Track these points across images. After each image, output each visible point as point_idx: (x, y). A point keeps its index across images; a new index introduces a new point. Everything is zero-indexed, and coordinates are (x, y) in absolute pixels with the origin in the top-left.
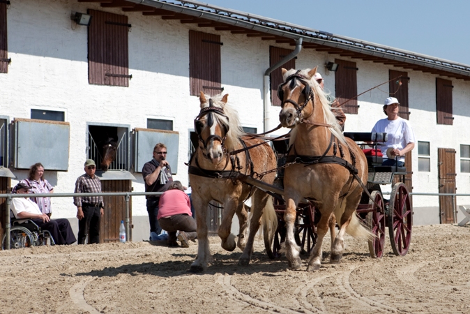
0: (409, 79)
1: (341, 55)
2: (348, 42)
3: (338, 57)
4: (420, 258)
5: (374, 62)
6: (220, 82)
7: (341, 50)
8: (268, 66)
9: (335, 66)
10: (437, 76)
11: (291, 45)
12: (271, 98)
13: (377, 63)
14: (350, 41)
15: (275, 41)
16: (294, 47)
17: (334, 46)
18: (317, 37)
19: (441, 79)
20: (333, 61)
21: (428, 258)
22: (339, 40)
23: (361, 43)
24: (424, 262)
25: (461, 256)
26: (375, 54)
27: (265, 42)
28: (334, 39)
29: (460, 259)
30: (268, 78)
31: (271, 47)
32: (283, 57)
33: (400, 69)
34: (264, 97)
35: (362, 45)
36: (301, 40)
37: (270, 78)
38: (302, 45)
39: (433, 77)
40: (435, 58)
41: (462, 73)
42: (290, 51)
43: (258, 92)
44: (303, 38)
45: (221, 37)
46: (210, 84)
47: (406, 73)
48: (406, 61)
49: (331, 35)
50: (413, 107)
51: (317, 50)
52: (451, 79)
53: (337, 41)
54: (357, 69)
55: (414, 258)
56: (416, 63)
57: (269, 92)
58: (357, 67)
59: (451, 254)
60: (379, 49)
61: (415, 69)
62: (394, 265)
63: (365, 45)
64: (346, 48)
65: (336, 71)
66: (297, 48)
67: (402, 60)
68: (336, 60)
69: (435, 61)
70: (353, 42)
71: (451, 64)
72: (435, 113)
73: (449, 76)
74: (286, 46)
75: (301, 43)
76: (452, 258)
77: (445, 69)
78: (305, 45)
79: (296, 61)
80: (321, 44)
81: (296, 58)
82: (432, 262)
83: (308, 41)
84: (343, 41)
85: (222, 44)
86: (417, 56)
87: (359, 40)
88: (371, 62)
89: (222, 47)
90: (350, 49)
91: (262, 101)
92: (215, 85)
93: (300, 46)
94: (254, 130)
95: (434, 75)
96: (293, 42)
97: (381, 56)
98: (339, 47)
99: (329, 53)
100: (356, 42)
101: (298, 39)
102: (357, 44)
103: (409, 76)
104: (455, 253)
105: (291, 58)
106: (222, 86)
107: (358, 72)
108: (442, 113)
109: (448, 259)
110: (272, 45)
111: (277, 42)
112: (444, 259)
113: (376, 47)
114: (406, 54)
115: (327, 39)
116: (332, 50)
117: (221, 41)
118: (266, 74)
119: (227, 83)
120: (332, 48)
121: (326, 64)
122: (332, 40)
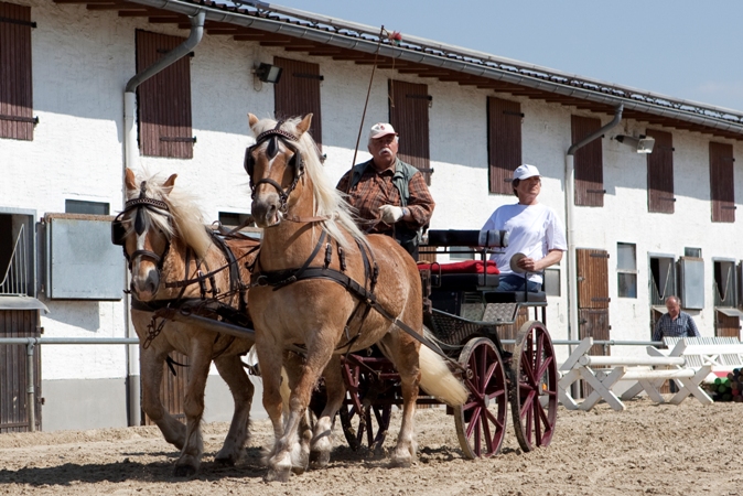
0: (430, 98)
1: (287, 49)
2: (302, 21)
3: (280, 52)
4: (454, 474)
5: (357, 63)
6: (31, 107)
7: (287, 37)
8: (133, 73)
9: (273, 73)
10: (490, 92)
11: (181, 27)
12: (139, 140)
13: (363, 67)
14: (307, 19)
15: (147, 19)
16: (189, 31)
17: (272, 29)
18: (236, 10)
19: (497, 98)
20: (270, 61)
21: (469, 476)
22: (282, 16)
23: (331, 24)
24: (461, 483)
25: (538, 470)
26: (358, 47)
27: (125, 20)
28: (272, 14)
29: (536, 475)
30: (132, 97)
31: (138, 32)
32: (165, 52)
33: (411, 78)
34: (123, 138)
35: (331, 28)
36: (202, 17)
37: (138, 98)
38: (205, 27)
39: (481, 96)
40: (485, 54)
41: (542, 87)
42: (180, 40)
43: (110, 127)
44: (207, 12)
45: (34, 11)
46: (10, 109)
47: (425, 87)
48: (425, 61)
49: (266, 7)
50: (438, 159)
51: (236, 38)
52: (520, 99)
53: (278, 19)
54: (322, 78)
55: (441, 475)
56: (445, 66)
57: (135, 126)
58: (321, 73)
59: (519, 465)
60: (367, 36)
61: (442, 79)
62: (398, 489)
63: (337, 28)
64: (297, 33)
65: (276, 82)
66: (194, 33)
67: (416, 60)
68: (276, 58)
69: (484, 60)
70: (311, 20)
71: (519, 68)
72: (487, 170)
73: (515, 94)
74: (170, 29)
75: (202, 24)
76: (521, 474)
77: (506, 78)
78: (211, 27)
79: (192, 61)
80: (244, 24)
81: (192, 54)
82: (477, 483)
83: (217, 19)
84: (292, 19)
85: (34, 25)
86: (446, 51)
87: (325, 17)
88: (351, 63)
89: (34, 32)
90: (307, 35)
91: (121, 145)
92: (20, 112)
93: (201, 30)
94: (103, 208)
95: (484, 90)
96: (185, 22)
97: (371, 50)
98: (283, 31)
99: (262, 44)
100: (318, 22)
101: (196, 15)
102: (320, 25)
103: (430, 92)
104: (527, 463)
105: (180, 56)
106: (35, 114)
107: (322, 83)
108: (501, 170)
109: (512, 477)
110: (140, 27)
111: (152, 20)
112: (503, 476)
113: (360, 32)
114: (423, 47)
115: (257, 14)
116: (268, 38)
117: (33, 19)
118: (128, 89)
119: (46, 109)
120: (268, 33)
121: (254, 67)
122: (268, 17)
